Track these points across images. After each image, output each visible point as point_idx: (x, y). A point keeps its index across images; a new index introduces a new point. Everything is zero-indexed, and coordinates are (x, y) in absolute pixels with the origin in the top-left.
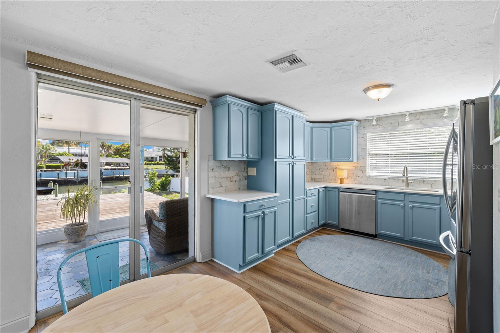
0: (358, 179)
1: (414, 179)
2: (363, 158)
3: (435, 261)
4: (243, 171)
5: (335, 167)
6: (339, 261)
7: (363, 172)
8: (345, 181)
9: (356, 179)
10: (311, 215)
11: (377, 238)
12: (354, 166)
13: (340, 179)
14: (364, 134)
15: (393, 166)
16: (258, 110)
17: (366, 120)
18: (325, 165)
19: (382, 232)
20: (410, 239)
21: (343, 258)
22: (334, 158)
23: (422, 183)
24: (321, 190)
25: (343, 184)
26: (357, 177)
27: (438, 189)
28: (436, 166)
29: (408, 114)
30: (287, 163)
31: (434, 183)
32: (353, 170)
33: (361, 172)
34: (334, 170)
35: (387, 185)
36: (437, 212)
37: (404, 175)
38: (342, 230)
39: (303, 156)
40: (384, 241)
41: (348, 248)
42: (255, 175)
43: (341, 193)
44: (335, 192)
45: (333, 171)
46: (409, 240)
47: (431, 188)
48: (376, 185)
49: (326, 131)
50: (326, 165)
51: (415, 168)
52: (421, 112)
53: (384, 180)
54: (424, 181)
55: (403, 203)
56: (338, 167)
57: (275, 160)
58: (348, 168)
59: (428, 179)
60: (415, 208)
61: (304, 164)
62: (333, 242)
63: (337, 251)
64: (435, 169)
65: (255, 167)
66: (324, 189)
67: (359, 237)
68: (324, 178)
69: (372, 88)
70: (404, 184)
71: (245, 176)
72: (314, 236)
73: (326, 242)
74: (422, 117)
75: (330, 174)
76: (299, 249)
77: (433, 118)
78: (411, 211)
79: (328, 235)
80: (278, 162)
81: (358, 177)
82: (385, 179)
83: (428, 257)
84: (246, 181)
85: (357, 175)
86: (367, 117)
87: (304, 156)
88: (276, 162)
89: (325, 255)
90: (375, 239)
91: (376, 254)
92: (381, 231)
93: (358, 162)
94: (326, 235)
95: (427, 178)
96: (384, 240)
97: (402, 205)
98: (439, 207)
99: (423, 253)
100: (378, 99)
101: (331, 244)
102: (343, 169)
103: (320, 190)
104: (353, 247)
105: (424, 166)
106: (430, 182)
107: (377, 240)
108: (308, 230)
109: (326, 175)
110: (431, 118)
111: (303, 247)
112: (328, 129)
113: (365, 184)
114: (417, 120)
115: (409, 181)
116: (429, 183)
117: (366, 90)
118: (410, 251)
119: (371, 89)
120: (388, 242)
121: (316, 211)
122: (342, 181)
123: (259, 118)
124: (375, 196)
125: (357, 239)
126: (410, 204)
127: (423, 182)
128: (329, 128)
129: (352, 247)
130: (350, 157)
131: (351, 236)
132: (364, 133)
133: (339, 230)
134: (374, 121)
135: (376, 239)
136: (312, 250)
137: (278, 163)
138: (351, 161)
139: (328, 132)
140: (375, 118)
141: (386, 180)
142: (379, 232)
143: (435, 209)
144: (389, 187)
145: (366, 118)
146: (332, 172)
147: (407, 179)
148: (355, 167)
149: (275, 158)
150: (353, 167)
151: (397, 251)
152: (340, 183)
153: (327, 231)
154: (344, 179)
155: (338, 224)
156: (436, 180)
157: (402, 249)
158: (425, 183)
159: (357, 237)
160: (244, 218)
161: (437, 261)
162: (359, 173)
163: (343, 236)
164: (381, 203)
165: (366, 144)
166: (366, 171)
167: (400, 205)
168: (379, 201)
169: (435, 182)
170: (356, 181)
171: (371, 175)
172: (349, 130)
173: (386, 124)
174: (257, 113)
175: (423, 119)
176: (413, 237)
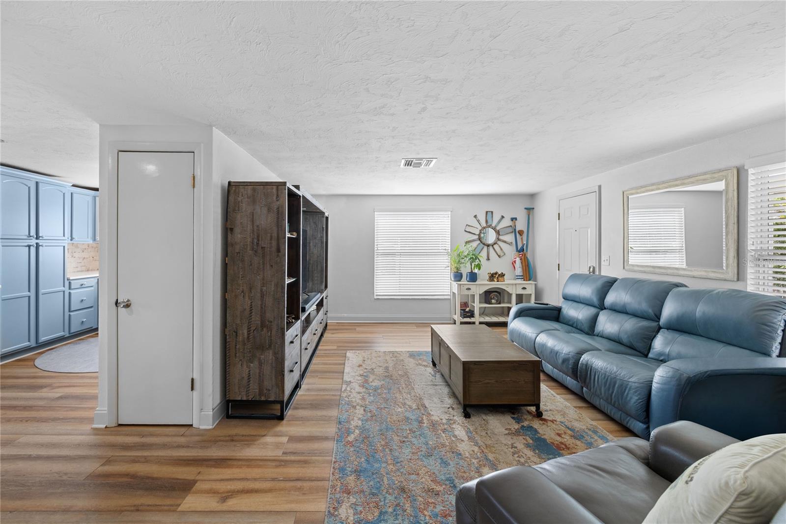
10: (87, 312)
30: (26, 244)
61: (64, 247)
87: (64, 236)
108: (72, 331)
121: (92, 307)
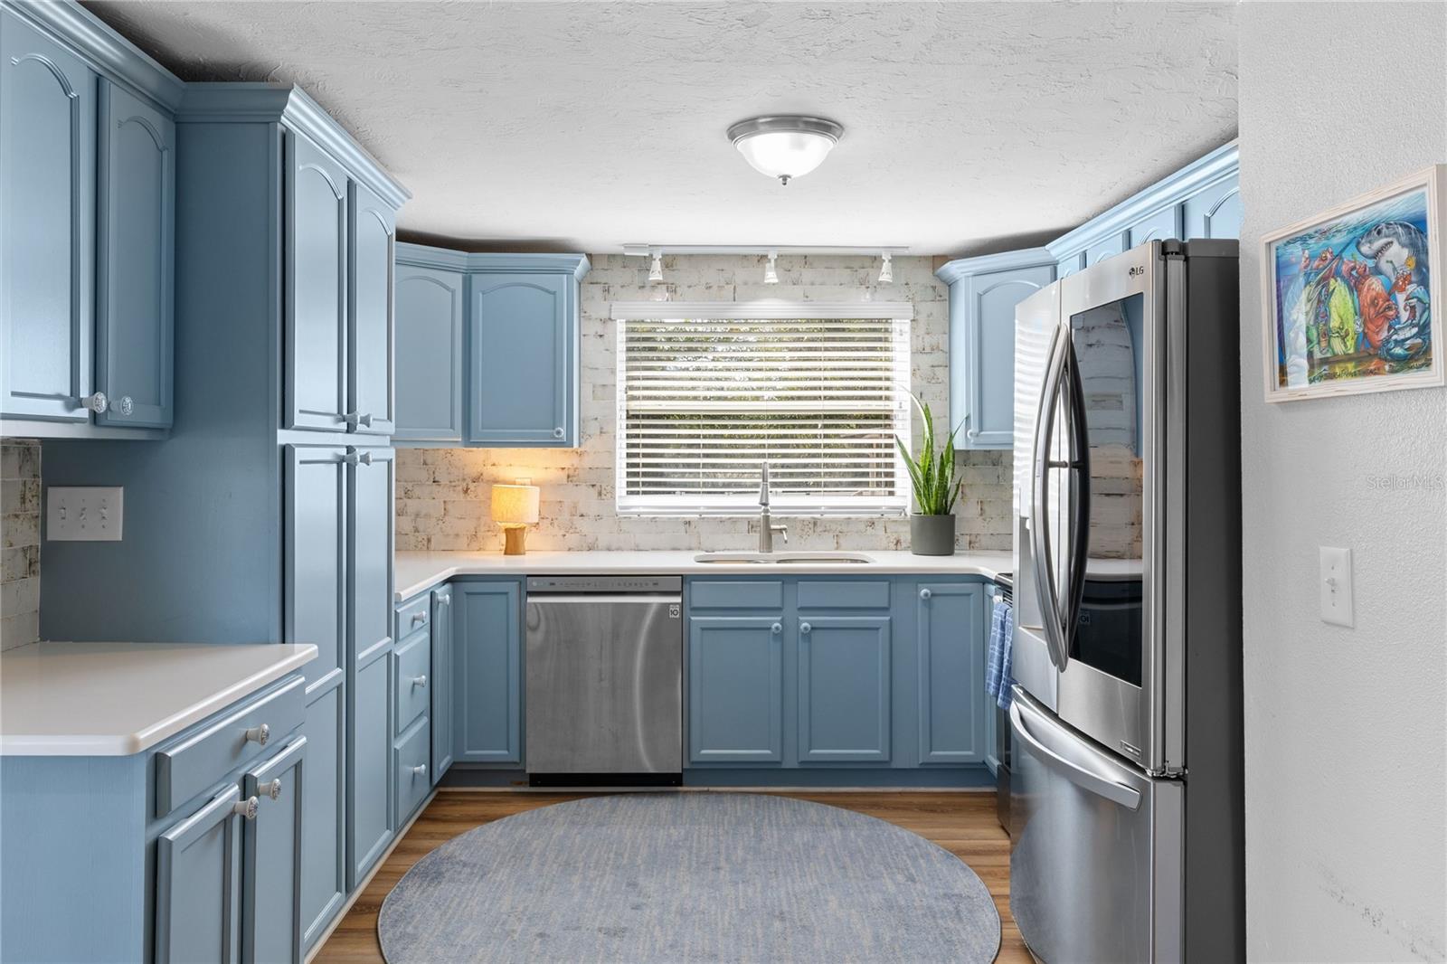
0: (584, 526)
1: (787, 518)
2: (602, 428)
3: (897, 828)
4: (17, 516)
5: (474, 473)
6: (615, 944)
7: (600, 494)
8: (529, 540)
9: (571, 528)
11: (681, 785)
12: (563, 469)
13: (507, 531)
14: (604, 321)
15: (714, 466)
16: (157, 104)
17: (612, 257)
18: (425, 463)
19: (708, 752)
20: (802, 762)
21: (623, 924)
22: (483, 428)
23: (811, 532)
24: (444, 595)
25: (522, 556)
26: (578, 521)
27: (861, 550)
28: (847, 466)
29: (772, 255)
30: (327, 454)
31: (845, 528)
32: (559, 485)
33: (594, 492)
34: (472, 486)
35: (693, 546)
36: (883, 634)
37: (764, 501)
38: (532, 784)
39: (386, 418)
40: (708, 792)
41: (607, 864)
42: (118, 536)
43: (531, 600)
44: (504, 597)
45: (466, 491)
46: (796, 766)
47: (837, 549)
48: (653, 549)
49: (447, 288)
50: (429, 461)
51: (784, 475)
52: (806, 257)
53: (683, 528)
54: (815, 524)
55: (779, 618)
56: (490, 471)
57: (283, 437)
58: (539, 474)
59: (825, 516)
60: (817, 631)
61: (390, 462)
62: (531, 855)
63: (576, 899)
64: (844, 475)
65: (120, 486)
66: (447, 586)
67: (615, 799)
68: (417, 530)
69: (766, 123)
70: (756, 538)
71: (24, 550)
72: (426, 851)
73: (501, 863)
74: (808, 275)
75: (449, 507)
76: (398, 947)
77: (841, 284)
78: (803, 647)
79: (486, 826)
80: (297, 450)
81: (582, 516)
82: (688, 523)
83: (873, 819)
84: (35, 582)
85: (575, 507)
86: (627, 246)
87: (389, 418)
88: (286, 452)
89: (541, 935)
90: (677, 792)
91: (722, 858)
92: (704, 752)
93: (582, 449)
94: (477, 829)
95: (823, 509)
96: (711, 789)
97: (777, 628)
98: (888, 618)
99: (848, 806)
100: (785, 178)
101: (532, 870)
102: (514, 483)
103: (440, 598)
104: (626, 855)
105: (813, 466)
106: (833, 527)
107: (686, 792)
109: (427, 516)
110: (835, 285)
111: (410, 929)
112: (456, 281)
113: (609, 549)
114: (794, 284)
115: (773, 527)
116: (829, 531)
117: (747, 126)
118: (813, 810)
119: (762, 128)
120: (726, 793)
121: (422, 713)
122: (513, 542)
123: (165, 154)
124: (678, 600)
125: (613, 811)
126: (801, 618)
127: (811, 526)
128: (460, 276)
129: (622, 855)
130: (562, 426)
131: (585, 802)
132: (605, 315)
133: (520, 784)
134: (657, 265)
135: (680, 788)
136: (466, 932)
137: (300, 454)
138: (561, 444)
139: (453, 292)
140: (658, 255)
141: (693, 525)
142: (694, 758)
143: (878, 629)
144: (704, 553)
145: (620, 250)
146: (462, 495)
147: (767, 519)
148: (566, 472)
149: (283, 426)
150: (561, 472)
151: (774, 822)
152: (506, 554)
153: (464, 802)
154: (522, 529)
155: (516, 759)
156: (849, 518)
157: (785, 811)
158: (819, 529)
159: (606, 800)
160: (156, 852)
161: (903, 825)
162: (586, 499)
163: (551, 809)
164: (703, 629)
165: (615, 365)
166: (613, 488)
167: (770, 629)
168: (693, 618)
169: (848, 524)
170: (572, 539)
171: (632, 507)
172: (554, 293)
173: (690, 287)
174: (156, 119)
175: (812, 284)
176: (812, 751)
